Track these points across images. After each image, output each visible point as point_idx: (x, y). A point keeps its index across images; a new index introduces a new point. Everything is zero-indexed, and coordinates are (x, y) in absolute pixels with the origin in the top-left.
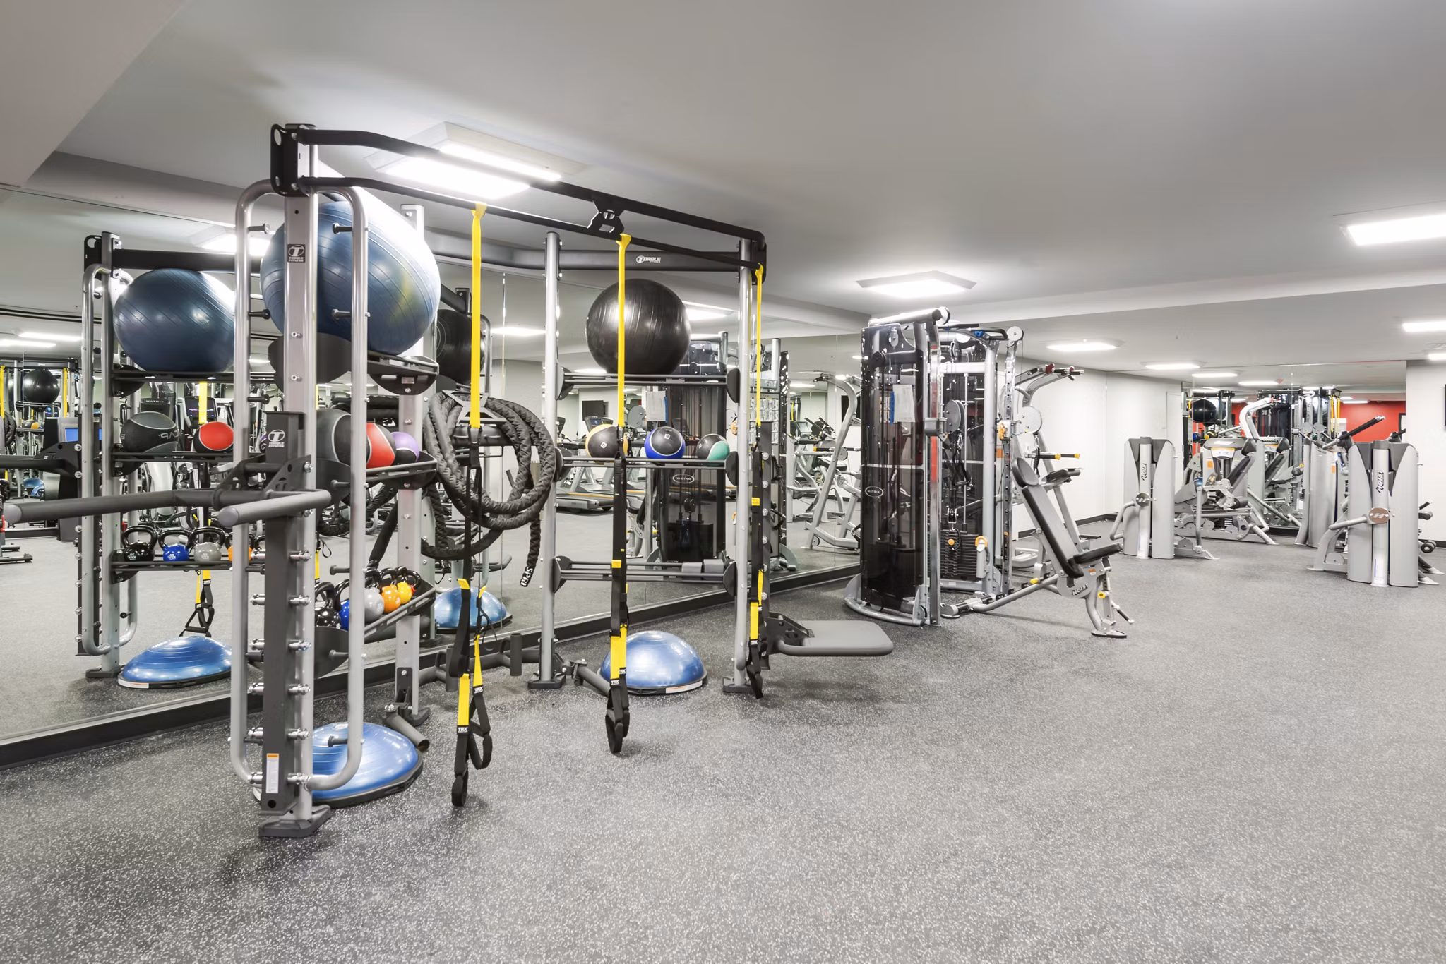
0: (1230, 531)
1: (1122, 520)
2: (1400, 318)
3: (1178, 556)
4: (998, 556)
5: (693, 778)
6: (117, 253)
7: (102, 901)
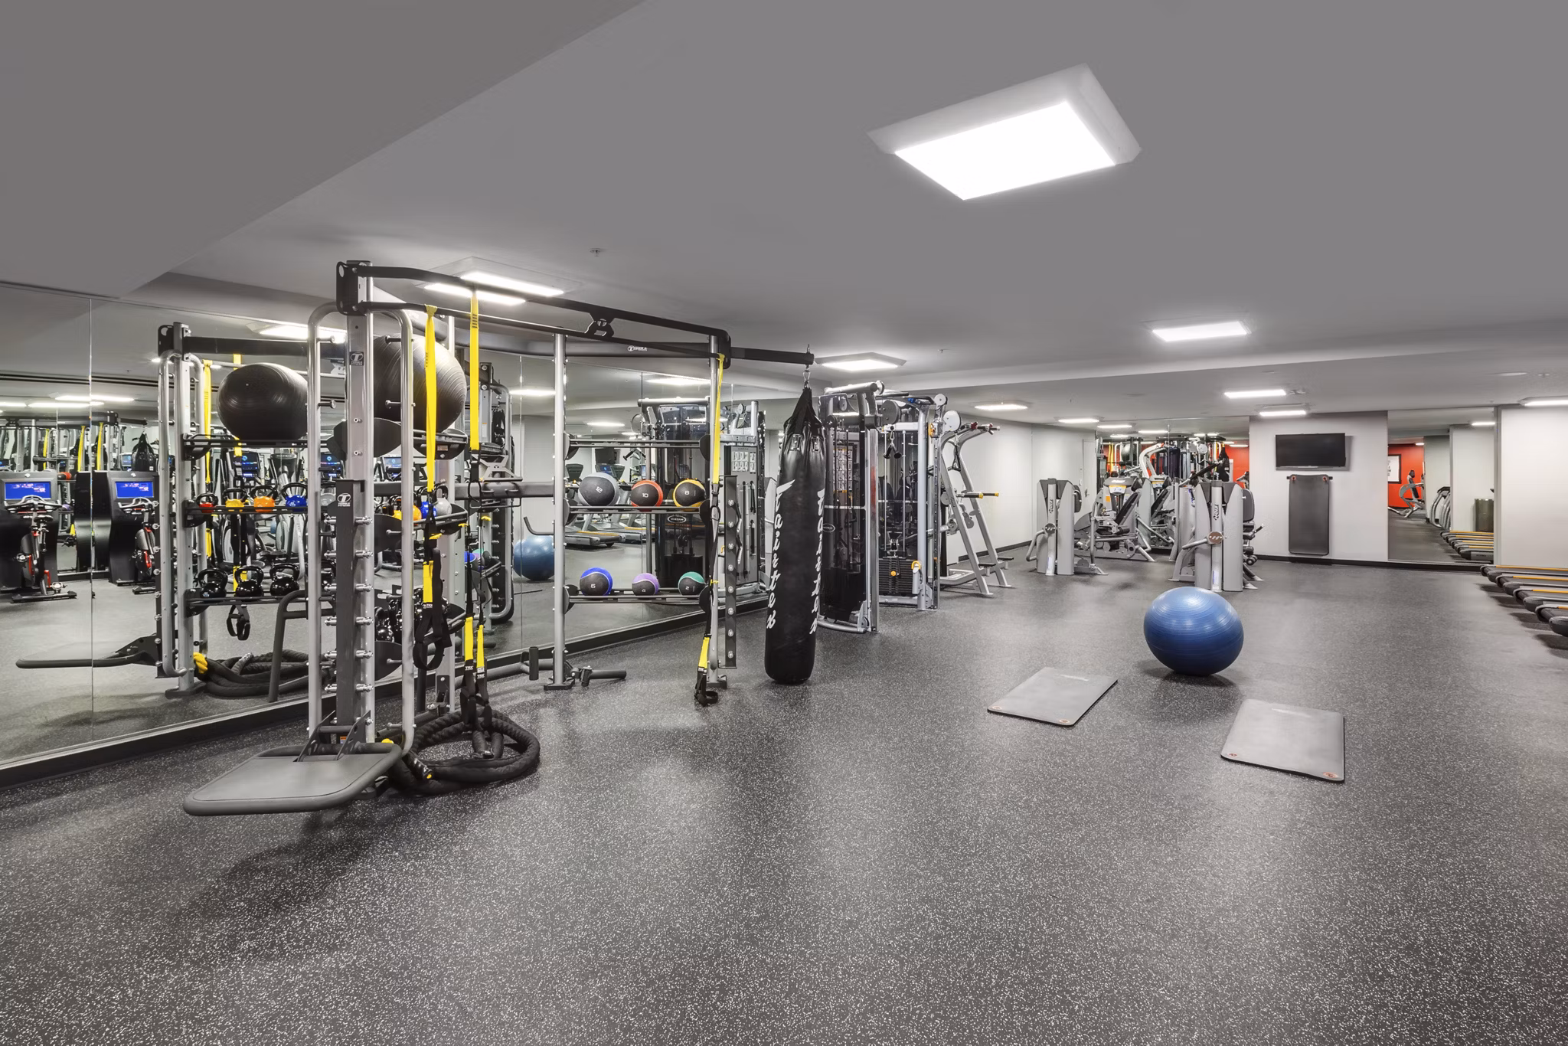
0: (1122, 553)
1: (1035, 544)
2: (1222, 389)
3: (1076, 573)
4: (931, 577)
5: (669, 747)
6: (186, 339)
7: (218, 846)
